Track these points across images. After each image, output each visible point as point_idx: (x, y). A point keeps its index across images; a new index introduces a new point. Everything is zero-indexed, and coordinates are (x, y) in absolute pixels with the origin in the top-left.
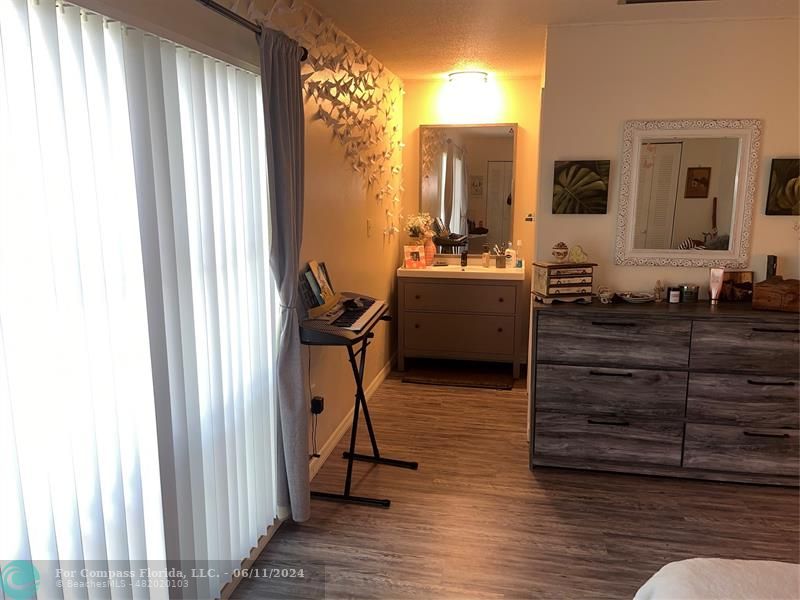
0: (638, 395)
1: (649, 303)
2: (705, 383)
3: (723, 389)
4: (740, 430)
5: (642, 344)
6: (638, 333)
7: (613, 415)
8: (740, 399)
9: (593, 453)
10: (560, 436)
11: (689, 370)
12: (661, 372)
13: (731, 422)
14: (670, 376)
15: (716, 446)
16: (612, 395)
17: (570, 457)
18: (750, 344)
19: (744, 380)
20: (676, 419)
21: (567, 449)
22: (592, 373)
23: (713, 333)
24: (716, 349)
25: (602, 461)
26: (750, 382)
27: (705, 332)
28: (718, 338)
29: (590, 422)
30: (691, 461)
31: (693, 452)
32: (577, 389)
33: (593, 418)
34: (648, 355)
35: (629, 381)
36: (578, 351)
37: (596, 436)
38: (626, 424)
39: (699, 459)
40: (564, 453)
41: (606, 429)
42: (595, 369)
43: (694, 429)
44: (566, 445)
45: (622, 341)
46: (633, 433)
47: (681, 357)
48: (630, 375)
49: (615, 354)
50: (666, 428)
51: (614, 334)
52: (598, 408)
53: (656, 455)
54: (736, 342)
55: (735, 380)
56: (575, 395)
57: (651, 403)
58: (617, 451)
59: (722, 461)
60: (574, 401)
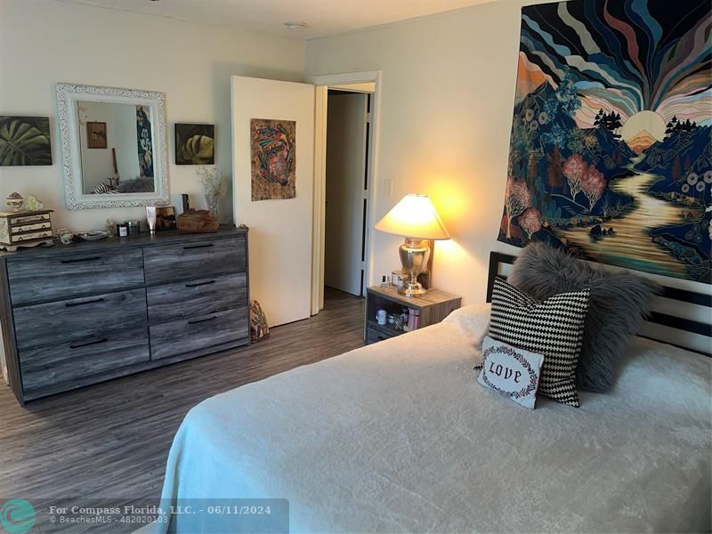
0: (113, 315)
1: (104, 239)
2: (158, 294)
3: (170, 295)
4: (186, 322)
5: (107, 272)
6: (103, 264)
7: (92, 336)
8: (183, 300)
9: (80, 373)
10: (47, 367)
11: (146, 286)
12: (125, 292)
13: (179, 317)
14: (132, 293)
15: (172, 338)
16: (89, 320)
17: (59, 383)
18: (183, 259)
19: (183, 285)
20: (141, 326)
21: (55, 377)
22: (68, 305)
23: (157, 255)
24: (161, 266)
25: (87, 377)
26: (187, 286)
27: (153, 255)
28: (162, 258)
29: (72, 347)
30: (157, 354)
31: (157, 347)
32: (55, 322)
33: (75, 344)
34: (114, 281)
35: (101, 305)
36: (50, 289)
37: (80, 358)
38: (105, 340)
39: (162, 351)
40: (53, 382)
41: (88, 350)
42: (71, 302)
43: (155, 329)
44: (54, 374)
45: (90, 273)
46: (111, 346)
47: (138, 277)
48: (101, 300)
49: (85, 286)
50: (135, 335)
51: (82, 268)
52: (77, 334)
53: (131, 358)
54: (175, 259)
55: (177, 287)
56: (55, 327)
57: (121, 318)
58: (101, 364)
59: (178, 347)
60: (55, 334)
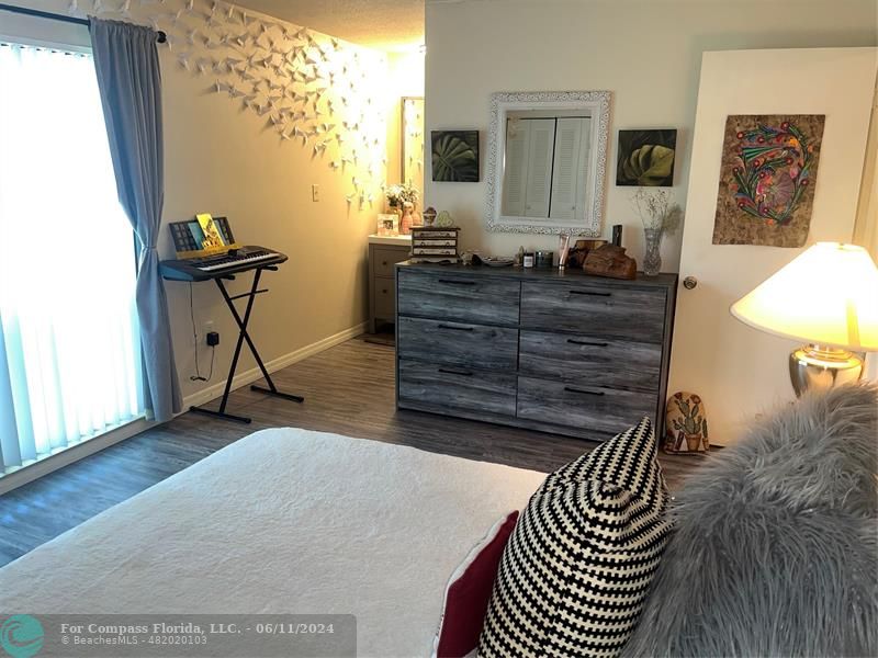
0: (480, 349)
2: (532, 340)
3: (548, 347)
4: (563, 386)
5: (480, 301)
6: (477, 291)
7: (461, 366)
8: (563, 357)
9: (446, 400)
10: (419, 382)
11: (520, 328)
12: (496, 328)
13: (556, 377)
14: (504, 332)
15: (542, 399)
16: (459, 348)
17: (428, 402)
18: (569, 305)
19: (565, 339)
20: (511, 370)
21: (425, 394)
22: (441, 326)
23: (537, 293)
24: (540, 309)
25: (453, 408)
26: (569, 341)
27: (531, 293)
28: (543, 299)
29: (441, 371)
30: (522, 412)
31: (524, 404)
32: (430, 340)
33: (444, 368)
34: (487, 312)
35: (470, 335)
36: (429, 306)
37: (447, 384)
38: (470, 374)
39: (531, 410)
40: (422, 398)
41: (454, 378)
42: (444, 323)
43: (525, 382)
44: (424, 391)
45: (464, 299)
46: (477, 384)
47: (512, 316)
48: (471, 329)
49: (459, 310)
50: (503, 380)
51: (458, 292)
52: (447, 359)
53: (495, 405)
54: (558, 303)
55: (557, 339)
56: (430, 346)
57: (489, 357)
58: (464, 399)
59: (549, 414)
60: (428, 352)
